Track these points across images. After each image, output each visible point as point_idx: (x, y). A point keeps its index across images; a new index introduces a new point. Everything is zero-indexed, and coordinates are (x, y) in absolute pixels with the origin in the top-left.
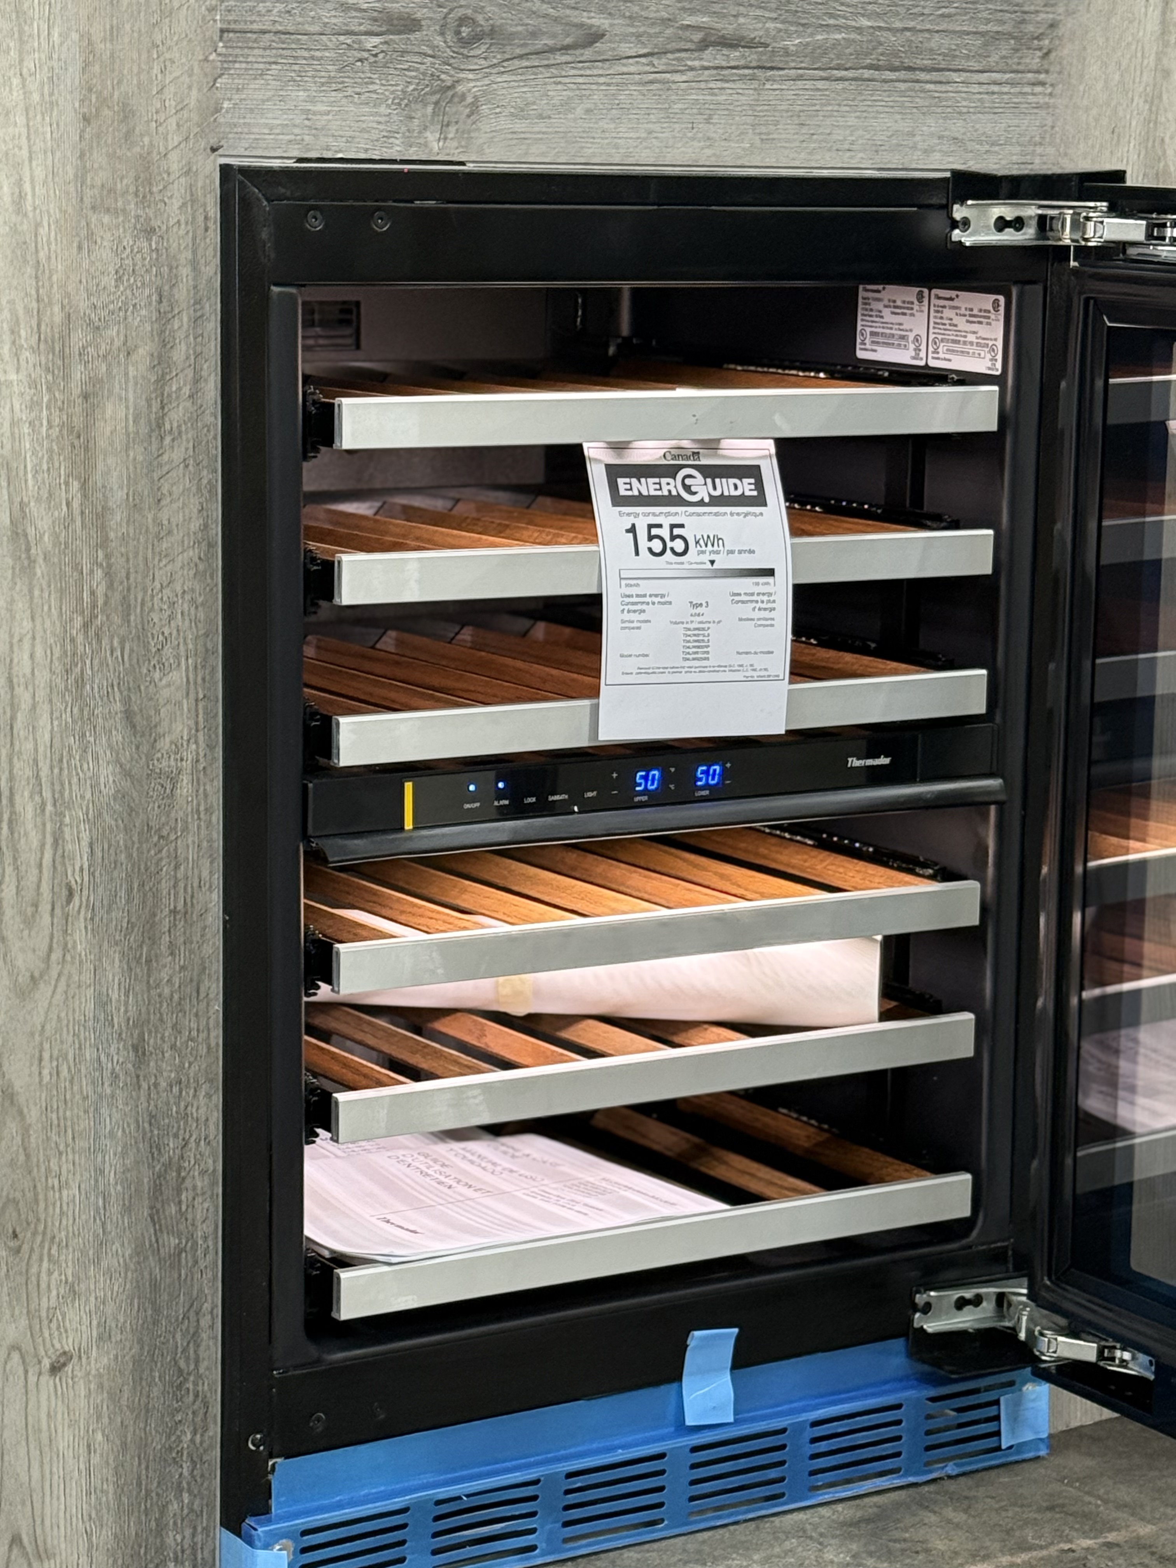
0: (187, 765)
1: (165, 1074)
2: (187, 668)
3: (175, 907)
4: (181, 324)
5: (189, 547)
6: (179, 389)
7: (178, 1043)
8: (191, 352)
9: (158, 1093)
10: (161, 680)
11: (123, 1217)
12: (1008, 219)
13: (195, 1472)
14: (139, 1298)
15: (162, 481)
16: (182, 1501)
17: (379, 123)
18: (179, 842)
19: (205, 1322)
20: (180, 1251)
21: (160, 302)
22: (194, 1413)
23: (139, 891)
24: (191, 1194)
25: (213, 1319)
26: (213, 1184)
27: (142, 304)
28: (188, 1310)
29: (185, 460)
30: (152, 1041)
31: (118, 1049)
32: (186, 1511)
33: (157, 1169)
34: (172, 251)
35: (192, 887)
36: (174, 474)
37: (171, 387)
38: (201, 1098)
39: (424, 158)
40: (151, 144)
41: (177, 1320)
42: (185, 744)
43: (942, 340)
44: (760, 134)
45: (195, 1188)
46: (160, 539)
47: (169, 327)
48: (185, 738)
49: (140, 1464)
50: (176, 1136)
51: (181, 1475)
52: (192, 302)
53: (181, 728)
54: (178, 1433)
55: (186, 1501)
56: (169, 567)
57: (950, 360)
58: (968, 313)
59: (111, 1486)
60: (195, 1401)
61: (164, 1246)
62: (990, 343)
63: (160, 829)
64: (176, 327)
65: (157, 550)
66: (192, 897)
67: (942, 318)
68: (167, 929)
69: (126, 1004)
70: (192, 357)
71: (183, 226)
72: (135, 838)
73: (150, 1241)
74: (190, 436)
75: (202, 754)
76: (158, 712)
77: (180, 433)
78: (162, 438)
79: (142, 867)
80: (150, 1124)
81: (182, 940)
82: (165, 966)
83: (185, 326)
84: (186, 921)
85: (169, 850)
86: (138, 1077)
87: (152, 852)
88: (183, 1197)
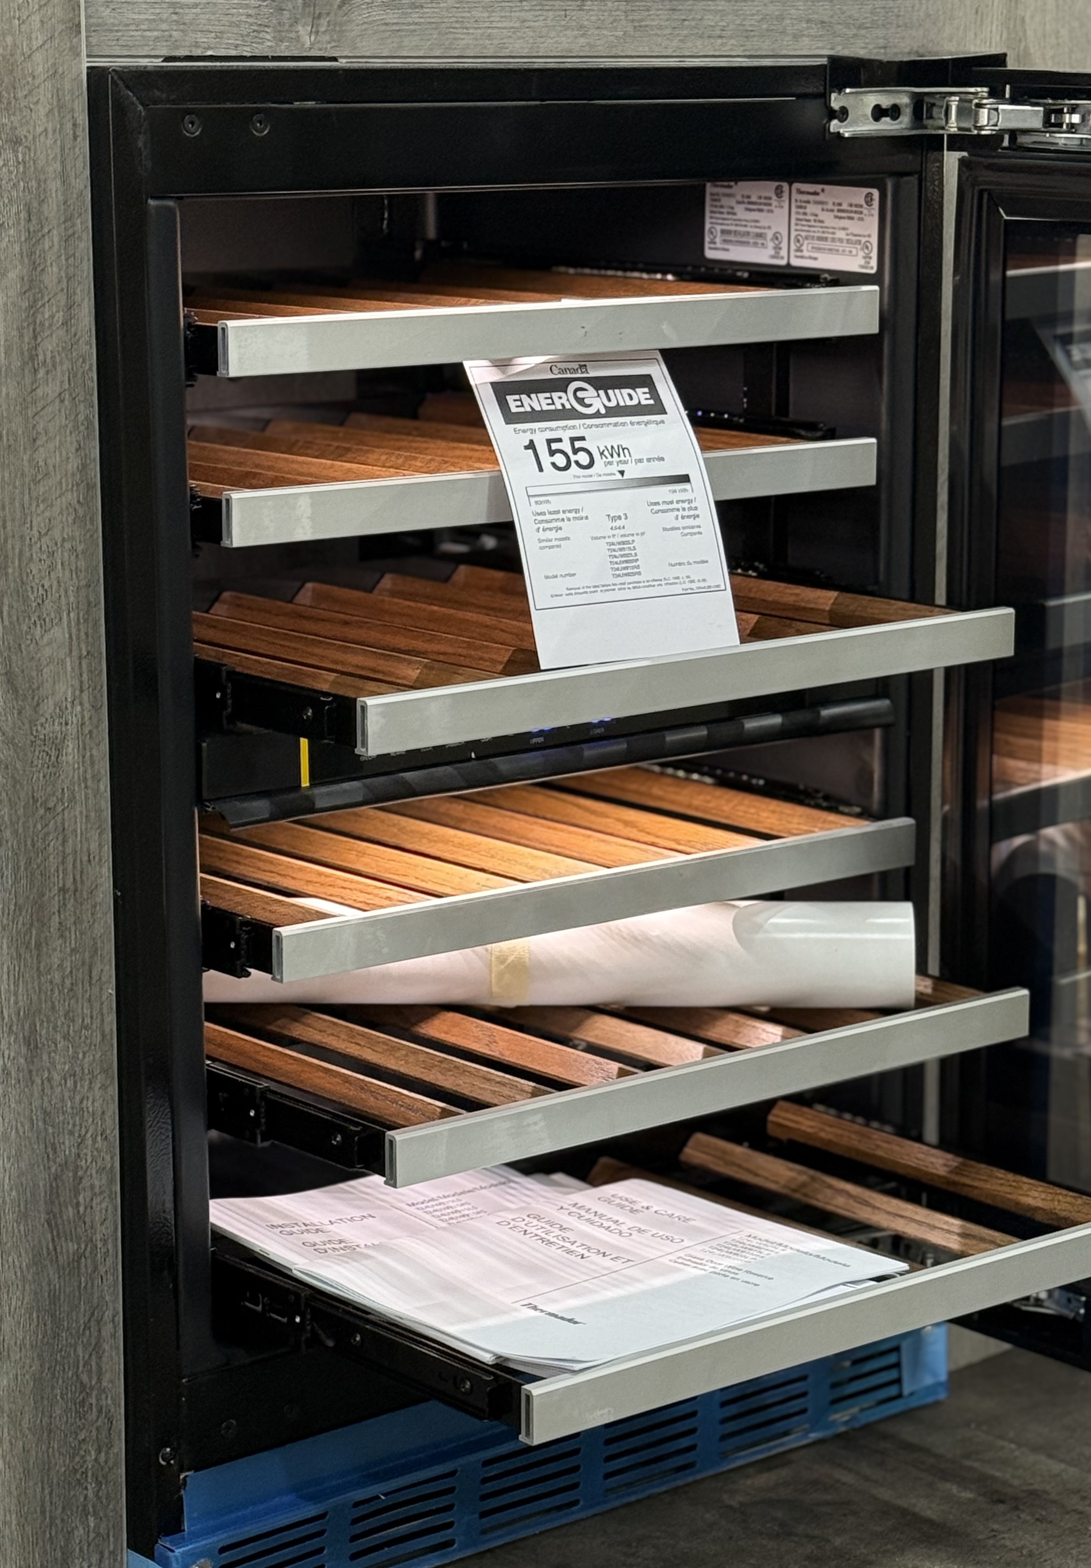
0: (72, 729)
1: (58, 1067)
2: (69, 622)
3: (64, 885)
4: (52, 243)
5: (67, 490)
6: (52, 317)
7: (71, 1032)
8: (63, 274)
9: (52, 1088)
10: (42, 637)
11: (19, 1224)
12: (884, 107)
13: (100, 1493)
14: (38, 1311)
15: (37, 417)
16: (88, 1526)
17: (249, 16)
18: (66, 812)
19: (107, 1329)
20: (79, 1257)
21: (30, 220)
22: (97, 1429)
23: (26, 869)
24: (89, 1194)
25: (115, 1327)
26: (111, 1181)
27: (11, 223)
28: (89, 1320)
29: (60, 394)
30: (44, 1032)
31: (10, 1044)
32: (92, 1535)
33: (53, 1170)
34: (41, 163)
35: (81, 862)
36: (50, 409)
37: (43, 313)
38: (96, 1089)
39: (296, 53)
40: (15, 45)
41: (78, 1332)
42: (69, 706)
43: (807, 238)
44: (633, 21)
45: (92, 1187)
46: (37, 482)
47: (40, 247)
48: (69, 700)
49: (43, 1488)
50: (71, 1133)
51: (86, 1497)
52: (62, 219)
53: (64, 690)
54: (82, 1453)
55: (92, 1525)
56: (47, 514)
57: (816, 259)
58: (836, 208)
59: (14, 1516)
60: (98, 1418)
61: (62, 1253)
62: (863, 240)
63: (46, 801)
64: (47, 247)
65: (34, 495)
66: (82, 872)
67: (805, 214)
68: (56, 909)
69: (16, 994)
70: (65, 280)
71: (50, 135)
72: (21, 812)
73: (48, 1249)
74: (65, 367)
75: (87, 716)
76: (40, 671)
77: (54, 366)
78: (36, 371)
79: (29, 843)
80: (45, 1121)
81: (72, 920)
82: (55, 950)
83: (56, 246)
84: (75, 900)
85: (56, 823)
86: (30, 1072)
87: (39, 827)
88: (81, 1199)
